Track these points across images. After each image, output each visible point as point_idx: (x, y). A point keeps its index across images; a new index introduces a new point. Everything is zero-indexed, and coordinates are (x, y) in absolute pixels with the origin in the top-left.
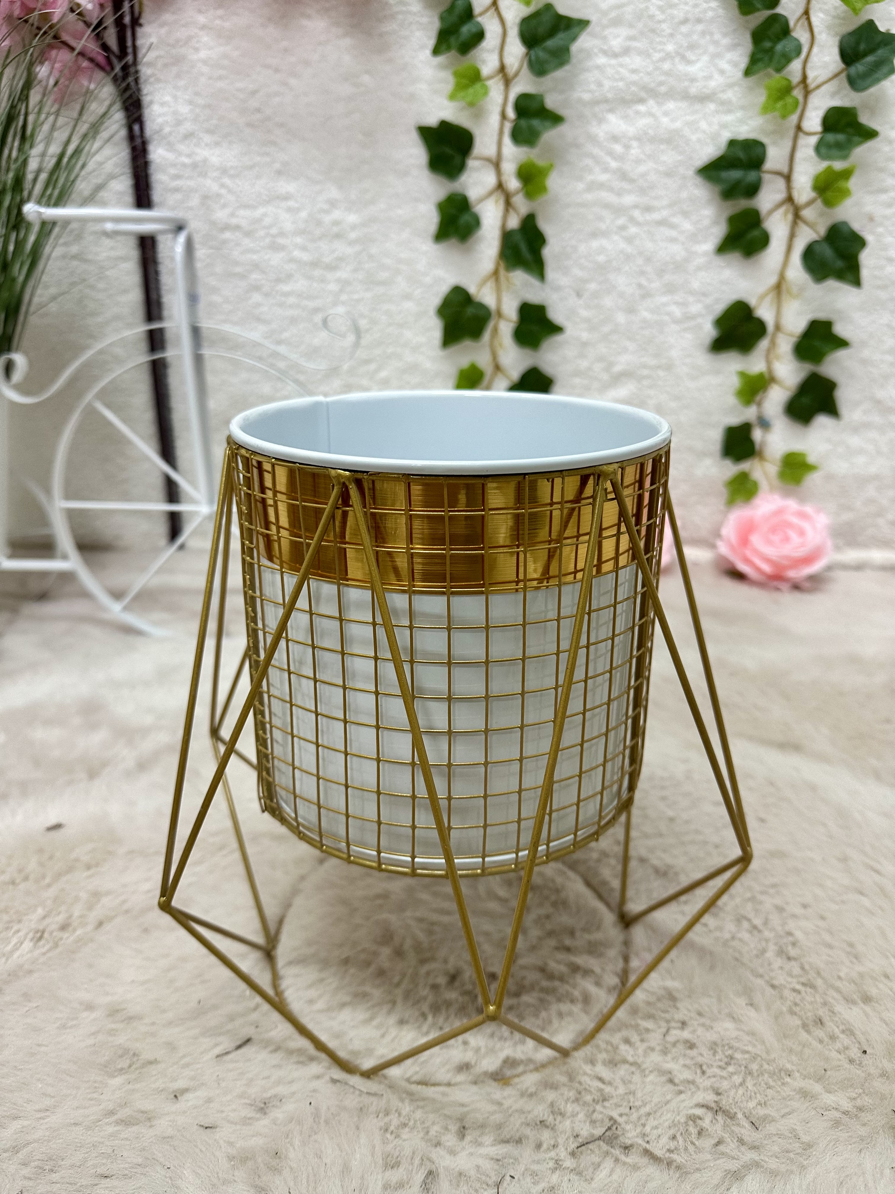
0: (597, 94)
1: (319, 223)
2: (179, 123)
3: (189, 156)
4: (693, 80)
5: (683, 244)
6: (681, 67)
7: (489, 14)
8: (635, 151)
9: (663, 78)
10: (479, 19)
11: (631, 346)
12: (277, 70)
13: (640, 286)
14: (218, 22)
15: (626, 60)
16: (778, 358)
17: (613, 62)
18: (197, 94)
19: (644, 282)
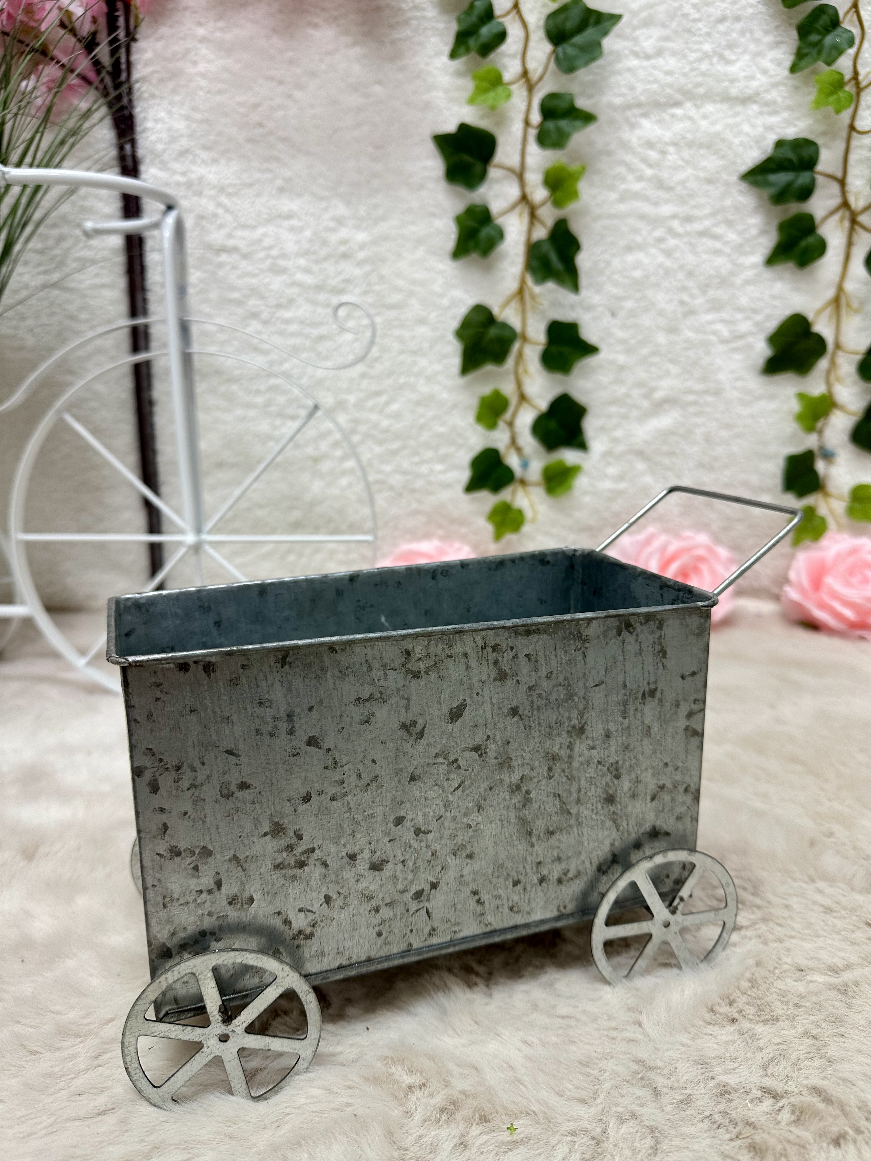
0: (629, 97)
1: (325, 243)
2: (173, 139)
3: (184, 174)
4: (733, 81)
5: (729, 255)
6: (720, 67)
7: (510, 17)
8: (672, 157)
9: (700, 79)
10: (500, 20)
11: (674, 369)
12: (281, 82)
13: (682, 303)
14: (218, 34)
15: (661, 61)
16: (839, 380)
17: (646, 63)
18: (194, 109)
19: (686, 298)
